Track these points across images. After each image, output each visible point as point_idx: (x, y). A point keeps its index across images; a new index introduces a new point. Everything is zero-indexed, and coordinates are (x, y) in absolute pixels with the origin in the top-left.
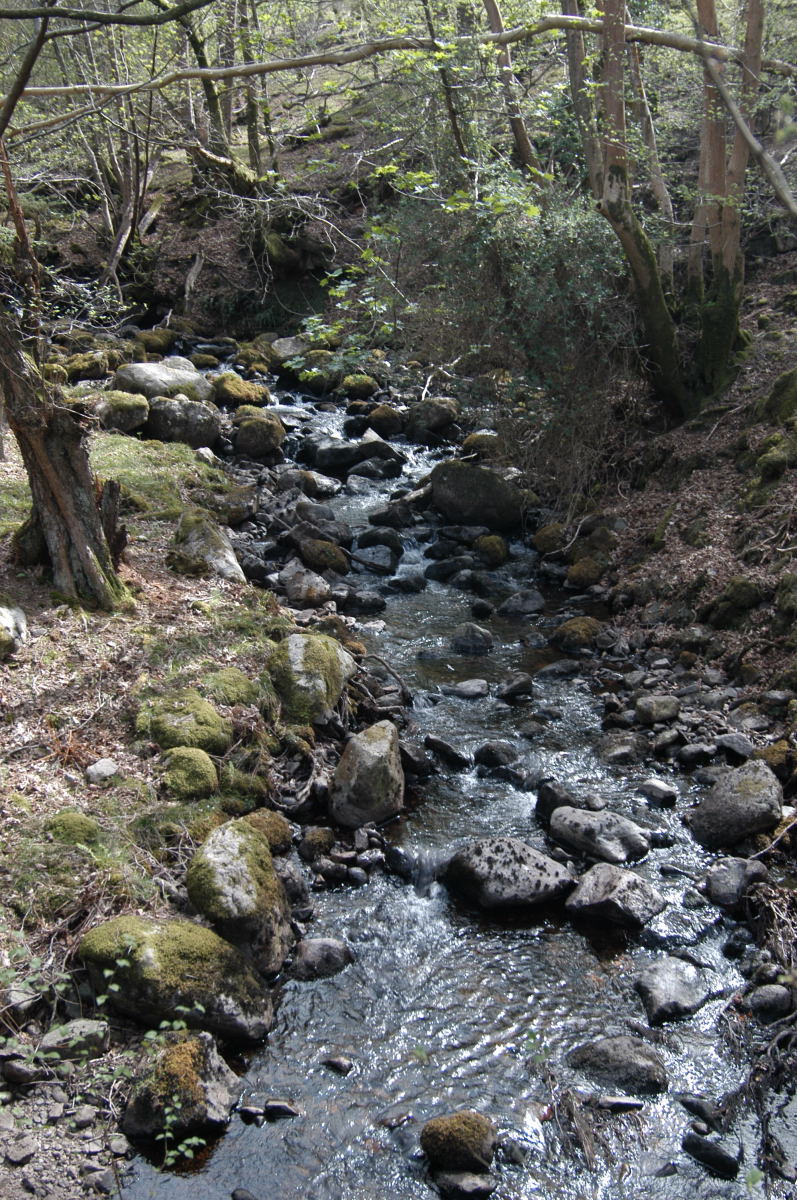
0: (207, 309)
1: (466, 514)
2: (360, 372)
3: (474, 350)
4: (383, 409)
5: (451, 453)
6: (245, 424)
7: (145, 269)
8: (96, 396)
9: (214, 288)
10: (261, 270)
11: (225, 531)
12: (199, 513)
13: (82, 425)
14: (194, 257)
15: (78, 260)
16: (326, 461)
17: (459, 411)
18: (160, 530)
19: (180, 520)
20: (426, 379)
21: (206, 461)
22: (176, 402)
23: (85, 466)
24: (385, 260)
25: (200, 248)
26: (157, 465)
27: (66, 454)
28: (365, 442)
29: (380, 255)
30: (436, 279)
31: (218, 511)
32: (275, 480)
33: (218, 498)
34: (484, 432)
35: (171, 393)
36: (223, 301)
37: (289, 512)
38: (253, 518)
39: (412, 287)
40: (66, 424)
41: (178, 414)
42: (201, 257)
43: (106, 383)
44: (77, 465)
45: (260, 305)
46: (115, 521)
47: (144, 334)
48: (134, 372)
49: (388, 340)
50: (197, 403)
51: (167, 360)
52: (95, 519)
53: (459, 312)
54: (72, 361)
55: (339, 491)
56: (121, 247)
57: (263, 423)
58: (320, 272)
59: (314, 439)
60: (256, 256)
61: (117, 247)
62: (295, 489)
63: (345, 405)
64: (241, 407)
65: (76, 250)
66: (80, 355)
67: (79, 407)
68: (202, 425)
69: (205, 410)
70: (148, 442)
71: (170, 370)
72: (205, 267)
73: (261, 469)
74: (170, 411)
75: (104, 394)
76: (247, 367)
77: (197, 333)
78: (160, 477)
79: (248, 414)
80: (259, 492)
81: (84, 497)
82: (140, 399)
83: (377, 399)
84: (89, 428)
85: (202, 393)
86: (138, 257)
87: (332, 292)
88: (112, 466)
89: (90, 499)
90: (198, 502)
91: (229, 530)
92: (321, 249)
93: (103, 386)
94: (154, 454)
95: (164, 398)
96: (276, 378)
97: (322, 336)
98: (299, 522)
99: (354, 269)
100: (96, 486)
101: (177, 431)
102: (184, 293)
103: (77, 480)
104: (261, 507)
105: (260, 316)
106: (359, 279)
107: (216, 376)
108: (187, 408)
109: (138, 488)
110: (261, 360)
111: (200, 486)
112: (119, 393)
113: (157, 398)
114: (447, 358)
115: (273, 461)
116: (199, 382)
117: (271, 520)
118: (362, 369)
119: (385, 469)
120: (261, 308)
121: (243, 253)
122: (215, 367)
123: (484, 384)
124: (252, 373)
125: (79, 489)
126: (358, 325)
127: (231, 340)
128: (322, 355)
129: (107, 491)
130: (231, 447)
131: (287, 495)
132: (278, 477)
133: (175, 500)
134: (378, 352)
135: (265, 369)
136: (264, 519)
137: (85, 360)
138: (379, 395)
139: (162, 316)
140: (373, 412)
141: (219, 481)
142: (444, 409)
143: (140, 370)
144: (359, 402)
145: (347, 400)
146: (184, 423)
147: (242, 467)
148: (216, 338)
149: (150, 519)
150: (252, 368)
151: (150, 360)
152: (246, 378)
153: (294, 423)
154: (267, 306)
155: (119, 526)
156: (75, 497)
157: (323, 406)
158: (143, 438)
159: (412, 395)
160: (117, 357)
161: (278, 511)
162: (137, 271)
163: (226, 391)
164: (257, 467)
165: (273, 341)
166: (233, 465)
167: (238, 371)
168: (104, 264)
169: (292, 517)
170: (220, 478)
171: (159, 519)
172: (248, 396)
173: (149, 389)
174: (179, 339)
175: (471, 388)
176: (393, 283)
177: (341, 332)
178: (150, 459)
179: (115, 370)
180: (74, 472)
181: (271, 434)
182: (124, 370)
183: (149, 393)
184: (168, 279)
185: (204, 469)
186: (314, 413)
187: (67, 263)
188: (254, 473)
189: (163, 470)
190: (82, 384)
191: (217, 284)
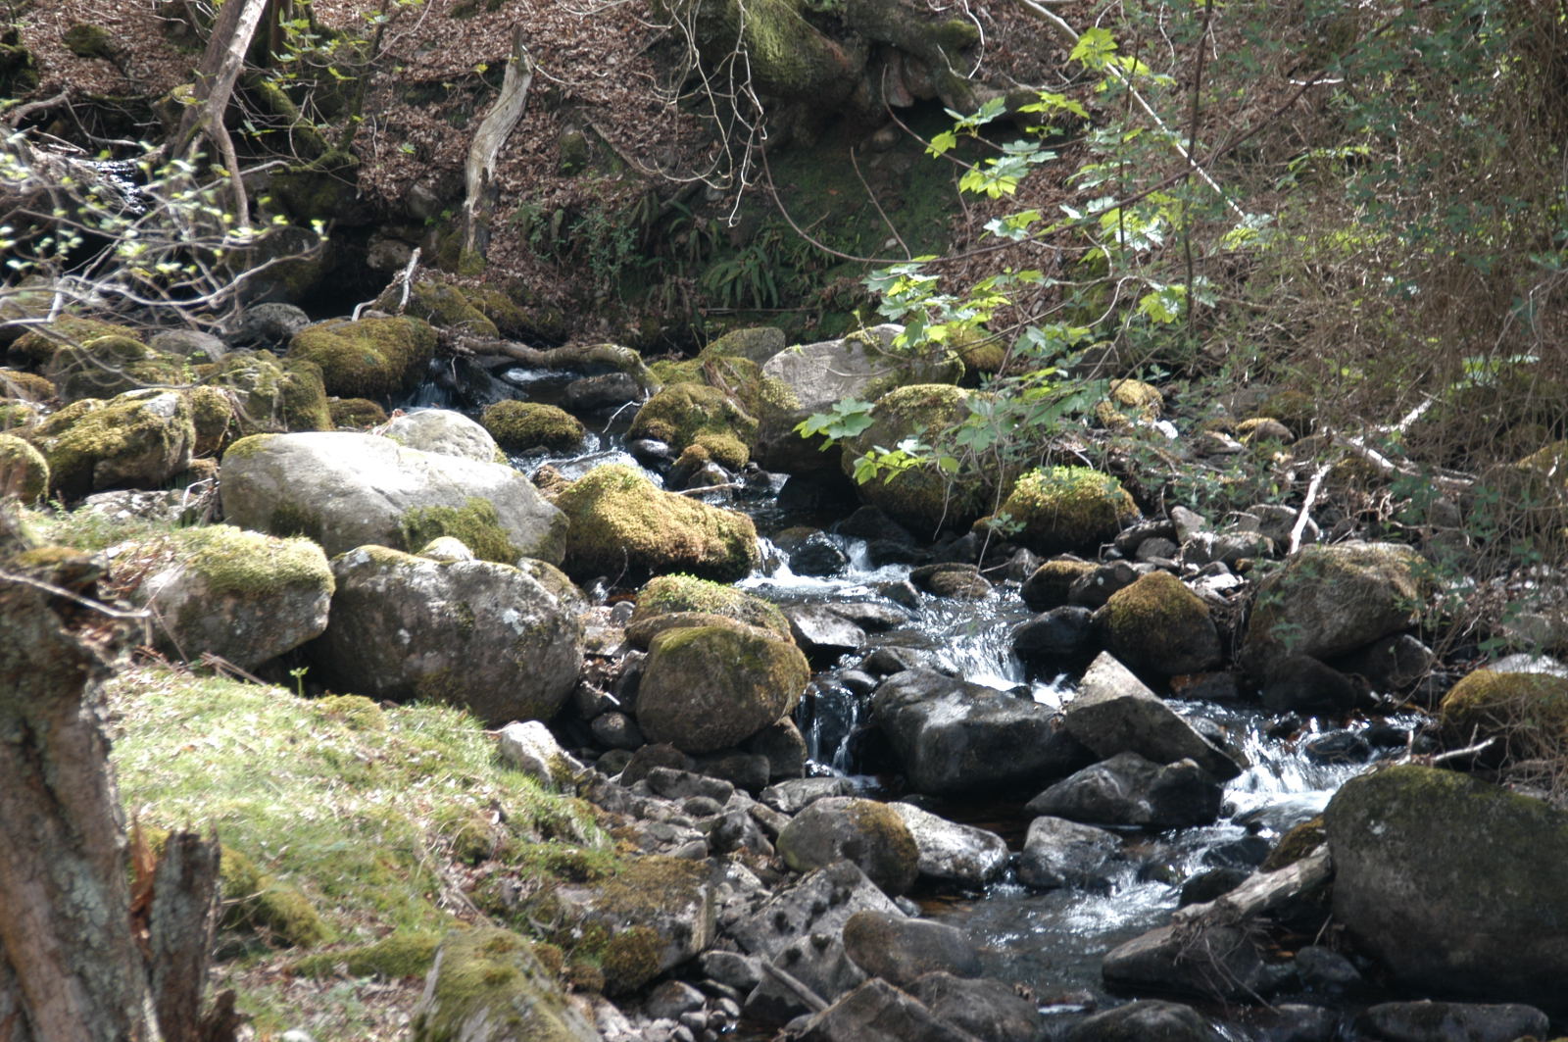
0: (542, 249)
1: (1458, 957)
2: (1069, 460)
3: (1477, 370)
4: (1152, 583)
5: (1397, 739)
6: (669, 639)
7: (328, 110)
8: (150, 547)
9: (567, 174)
10: (725, 111)
11: (595, 1017)
12: (499, 948)
13: (90, 639)
14: (496, 69)
15: (91, 79)
16: (953, 770)
17: (1428, 589)
18: (362, 1010)
19: (432, 975)
20: (1303, 477)
21: (532, 769)
22: (429, 566)
23: (96, 785)
24: (1155, 68)
25: (518, 36)
26: (357, 783)
27: (29, 740)
28: (1089, 701)
29: (1138, 49)
30: (1338, 128)
31: (568, 944)
32: (772, 835)
33: (571, 897)
34: (1517, 664)
35: (412, 536)
36: (598, 218)
37: (820, 945)
38: (691, 970)
39: (1249, 157)
40: (32, 636)
41: (436, 604)
42: (521, 72)
43: (185, 499)
44: (65, 777)
45: (725, 234)
46: (198, 976)
47: (323, 335)
48: (285, 461)
49: (1168, 341)
50: (502, 569)
51: (402, 420)
52: (127, 974)
53: (1418, 239)
54: (68, 423)
55: (996, 875)
56: (245, 34)
57: (728, 635)
58: (929, 114)
59: (911, 692)
60: (708, 64)
61: (230, 36)
62: (842, 866)
63: (1017, 574)
64: (656, 582)
65: (86, 44)
66: (97, 405)
67: (80, 578)
68: (518, 643)
69: (527, 591)
70: (328, 702)
71: (411, 455)
72: (534, 103)
73: (722, 796)
74: (405, 593)
75: (178, 537)
76: (678, 443)
77: (510, 330)
78: (367, 826)
79: (681, 605)
80: (713, 876)
81: (88, 893)
82: (304, 554)
83: (1131, 552)
84: (113, 648)
85: (521, 533)
86: (303, 68)
87: (972, 181)
88: (198, 785)
89: (107, 896)
90: (499, 912)
91: (609, 1012)
92: (932, 36)
93: (175, 512)
94: (347, 743)
95: (389, 553)
96: (779, 480)
97: (936, 333)
98: (854, 985)
99: (1049, 100)
100: (131, 854)
101: (431, 663)
102: (463, 194)
103: (65, 830)
104: (723, 930)
105: (722, 272)
106: (1066, 135)
107: (571, 476)
108: (466, 586)
109: (288, 863)
110: (729, 419)
111: (505, 854)
112: (227, 535)
113: (363, 552)
114: (1378, 405)
115: (766, 768)
116: (508, 495)
117: (757, 974)
118: (1077, 448)
119: (1160, 795)
120: (727, 245)
121: (664, 52)
122: (564, 446)
123: (1515, 492)
124: (696, 464)
125: (71, 864)
126: (1064, 293)
127: (625, 352)
128: (937, 401)
129: (174, 871)
130: (618, 721)
131: (813, 887)
132: (783, 823)
133: (419, 905)
134: (1133, 389)
135: (741, 451)
136: (729, 971)
137: (112, 422)
138: (1139, 538)
139: (385, 275)
140: (1116, 597)
141: (572, 838)
142: (1373, 585)
143: (304, 458)
144: (1066, 564)
145: (1026, 557)
146: (458, 637)
147: (657, 788)
148: (570, 348)
149: (325, 972)
150: (696, 448)
151: (339, 421)
152: (673, 483)
153: (841, 635)
154: (750, 234)
155: (210, 995)
156: (54, 891)
157: (943, 577)
158: (312, 687)
159: (1252, 536)
160: (226, 410)
161: (780, 944)
162: (299, 118)
163: (602, 526)
164: (710, 791)
165: (767, 355)
166: (626, 782)
167: (648, 461)
168: (184, 93)
169: (830, 963)
170: (578, 827)
171: (358, 971)
172: (681, 544)
173: (335, 520)
174: (443, 349)
175: (1465, 507)
176: (1182, 145)
177: (1006, 319)
178: (333, 761)
179: (219, 456)
180: (52, 802)
181: (759, 673)
182: (248, 455)
183: (332, 534)
184: (408, 148)
185: (523, 797)
186: (911, 603)
187: (54, 90)
188: (698, 811)
189: (376, 801)
190: (100, 506)
191: (575, 164)
